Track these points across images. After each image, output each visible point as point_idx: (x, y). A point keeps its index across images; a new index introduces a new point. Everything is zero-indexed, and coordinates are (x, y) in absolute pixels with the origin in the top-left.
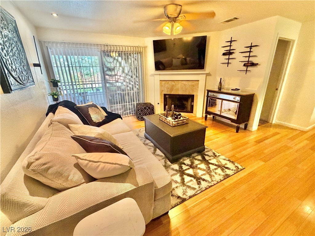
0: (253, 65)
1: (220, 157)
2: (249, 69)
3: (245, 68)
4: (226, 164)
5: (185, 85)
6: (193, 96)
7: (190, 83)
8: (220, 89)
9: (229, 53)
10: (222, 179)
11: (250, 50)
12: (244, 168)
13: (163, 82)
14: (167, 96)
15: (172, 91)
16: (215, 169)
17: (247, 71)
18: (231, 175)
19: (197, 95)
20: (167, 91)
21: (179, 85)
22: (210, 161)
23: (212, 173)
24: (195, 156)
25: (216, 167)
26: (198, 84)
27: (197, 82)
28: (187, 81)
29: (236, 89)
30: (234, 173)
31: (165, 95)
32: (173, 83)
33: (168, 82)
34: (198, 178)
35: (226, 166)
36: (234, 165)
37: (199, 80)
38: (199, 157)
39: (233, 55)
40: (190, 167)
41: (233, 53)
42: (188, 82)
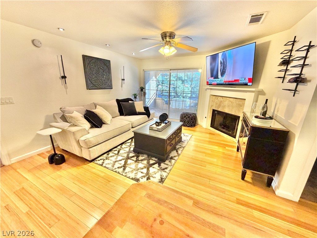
2: (299, 87)
3: (295, 86)
5: (232, 102)
6: (239, 117)
7: (238, 101)
9: (288, 62)
11: (307, 54)
13: (214, 97)
14: (216, 112)
17: (295, 90)
21: (227, 102)
26: (245, 103)
28: (235, 99)
32: (221, 99)
33: (217, 97)
37: (245, 99)
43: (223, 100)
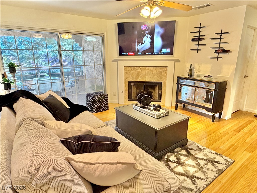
0: (224, 51)
1: (205, 150)
2: (220, 55)
3: (216, 55)
4: (214, 158)
5: (152, 71)
6: (161, 83)
7: (158, 69)
8: (190, 75)
9: (198, 39)
10: (217, 175)
11: (221, 37)
12: (234, 160)
13: (128, 69)
14: (132, 84)
15: (138, 78)
16: (205, 164)
17: (218, 57)
18: (224, 169)
19: (165, 83)
20: (133, 78)
21: (146, 71)
22: (196, 156)
23: (204, 170)
24: (179, 151)
25: (205, 162)
26: (167, 70)
27: (165, 69)
28: (154, 68)
29: (208, 76)
30: (226, 168)
31: (130, 82)
32: (139, 69)
33: (133, 68)
34: (191, 176)
35: (215, 160)
36: (223, 158)
37: (167, 67)
38: (184, 152)
39: (203, 41)
40: (178, 164)
41: (203, 39)
42: (156, 68)
43: (140, 70)
